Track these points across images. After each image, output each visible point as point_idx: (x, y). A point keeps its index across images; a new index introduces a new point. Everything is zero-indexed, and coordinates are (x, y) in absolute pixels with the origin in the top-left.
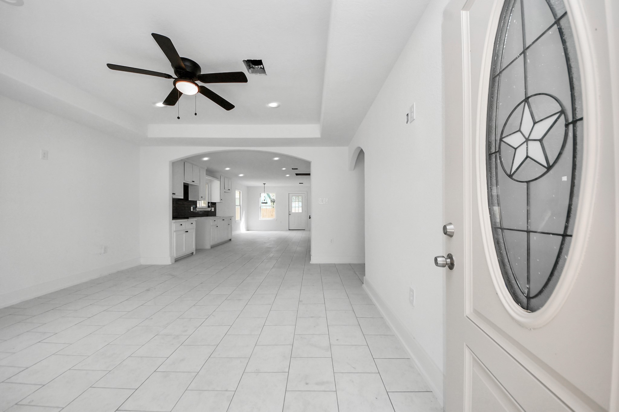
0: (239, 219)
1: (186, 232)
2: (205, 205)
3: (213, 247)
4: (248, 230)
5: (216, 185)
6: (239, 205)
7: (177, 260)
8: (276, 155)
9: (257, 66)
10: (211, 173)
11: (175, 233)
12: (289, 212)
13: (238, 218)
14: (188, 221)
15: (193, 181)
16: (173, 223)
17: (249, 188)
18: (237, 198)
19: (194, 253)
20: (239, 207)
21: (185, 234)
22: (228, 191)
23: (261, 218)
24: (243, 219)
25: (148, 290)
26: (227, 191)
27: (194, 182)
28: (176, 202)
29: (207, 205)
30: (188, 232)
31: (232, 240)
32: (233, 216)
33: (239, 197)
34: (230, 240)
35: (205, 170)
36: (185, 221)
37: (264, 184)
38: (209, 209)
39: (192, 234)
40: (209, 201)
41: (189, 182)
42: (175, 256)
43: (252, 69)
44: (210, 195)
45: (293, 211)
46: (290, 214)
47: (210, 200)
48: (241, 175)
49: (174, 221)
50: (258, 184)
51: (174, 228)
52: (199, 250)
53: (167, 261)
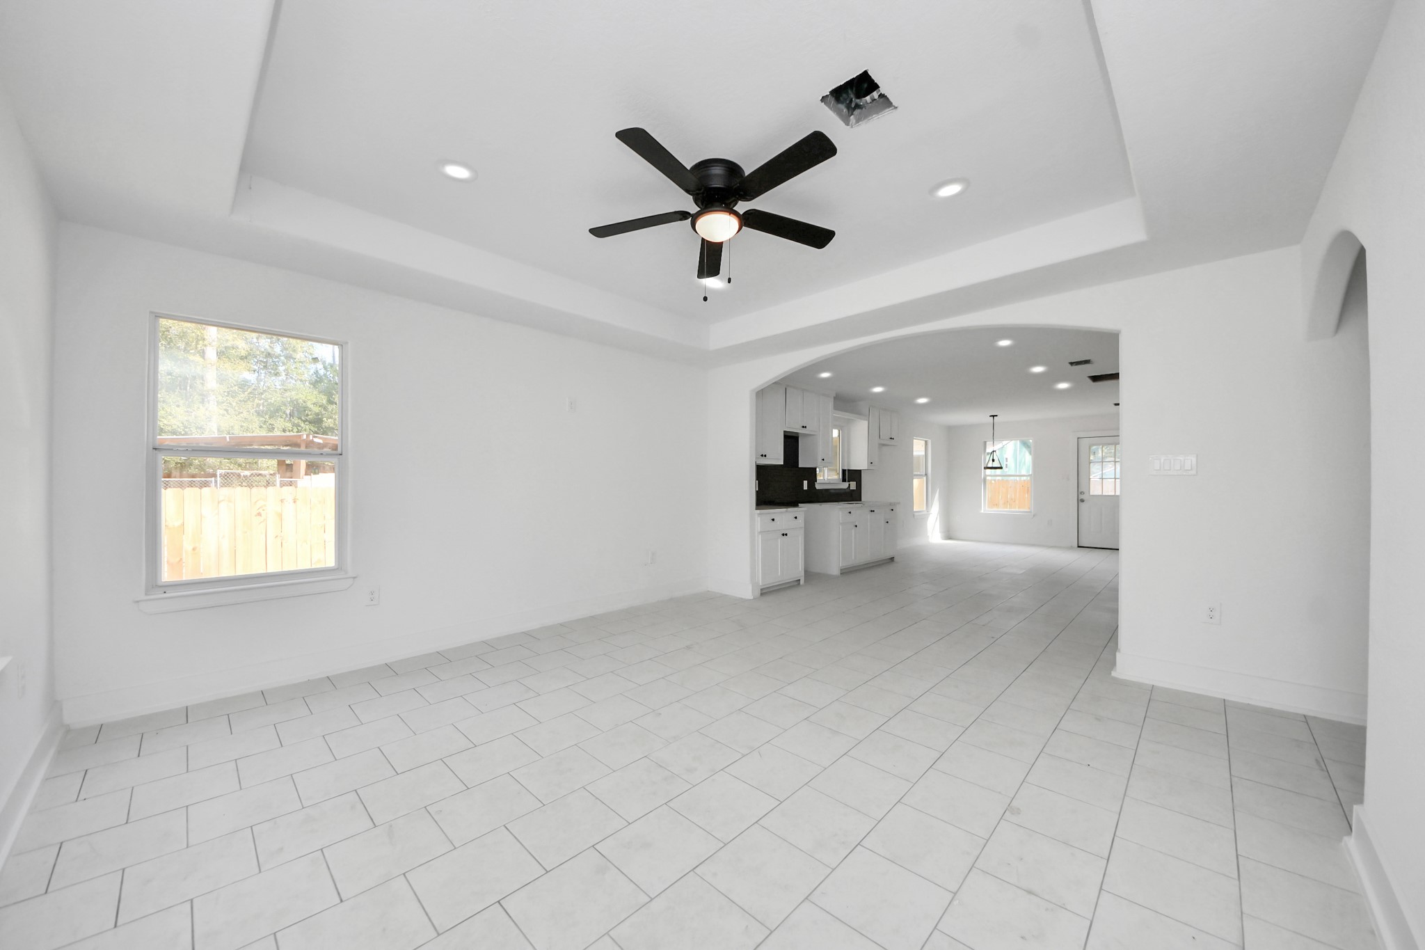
0: (925, 509)
1: (783, 535)
2: (836, 477)
3: (846, 572)
4: (949, 538)
5: (860, 430)
6: (924, 473)
7: (765, 592)
8: (1004, 331)
9: (868, 98)
10: (846, 403)
11: (760, 536)
12: (1080, 493)
13: (918, 505)
14: (786, 511)
15: (803, 427)
16: (756, 516)
17: (951, 430)
18: (919, 457)
19: (802, 582)
20: (925, 478)
21: (781, 540)
22: (892, 442)
23: (985, 509)
24: (935, 509)
25: (689, 648)
26: (886, 443)
27: (806, 427)
28: (763, 472)
29: (841, 477)
30: (786, 535)
31: (895, 559)
32: (899, 503)
33: (924, 453)
34: (892, 559)
35: (832, 400)
36: (781, 512)
37: (993, 416)
38: (845, 485)
39: (798, 540)
40: (846, 468)
41: (794, 428)
42: (761, 584)
43: (857, 112)
44: (847, 452)
45: (1095, 490)
46: (1082, 501)
47: (846, 464)
48: (922, 401)
49: (758, 511)
50: (977, 417)
51: (758, 527)
52: (811, 575)
53: (746, 591)
